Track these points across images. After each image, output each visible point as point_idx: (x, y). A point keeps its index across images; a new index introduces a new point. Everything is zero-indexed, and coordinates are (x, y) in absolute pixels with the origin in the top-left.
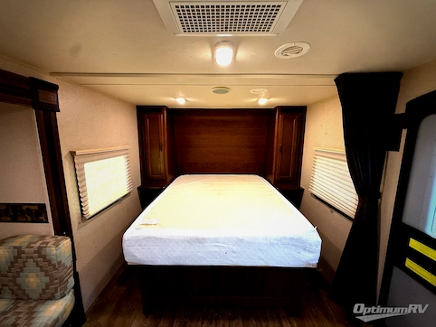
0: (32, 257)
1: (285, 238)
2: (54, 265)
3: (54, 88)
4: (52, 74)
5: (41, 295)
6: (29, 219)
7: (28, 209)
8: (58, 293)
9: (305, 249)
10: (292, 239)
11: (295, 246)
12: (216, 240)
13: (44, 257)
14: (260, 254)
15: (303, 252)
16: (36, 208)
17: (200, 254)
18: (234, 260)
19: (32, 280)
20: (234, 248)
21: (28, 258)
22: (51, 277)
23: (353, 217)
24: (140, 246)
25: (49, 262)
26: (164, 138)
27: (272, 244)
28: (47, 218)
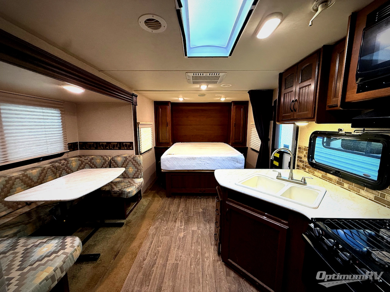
0: (131, 161)
1: (229, 157)
2: (139, 164)
3: (136, 96)
4: (135, 91)
5: (133, 176)
6: (126, 148)
7: (126, 144)
8: (140, 176)
9: (237, 162)
10: (232, 158)
11: (234, 161)
12: (200, 158)
13: (135, 161)
14: (219, 164)
15: (237, 163)
16: (129, 144)
17: (193, 165)
18: (208, 167)
19: (130, 170)
20: (208, 162)
21: (129, 161)
22: (137, 168)
23: (259, 150)
24: (168, 161)
25: (137, 162)
26: (169, 119)
27: (224, 160)
28: (133, 148)
